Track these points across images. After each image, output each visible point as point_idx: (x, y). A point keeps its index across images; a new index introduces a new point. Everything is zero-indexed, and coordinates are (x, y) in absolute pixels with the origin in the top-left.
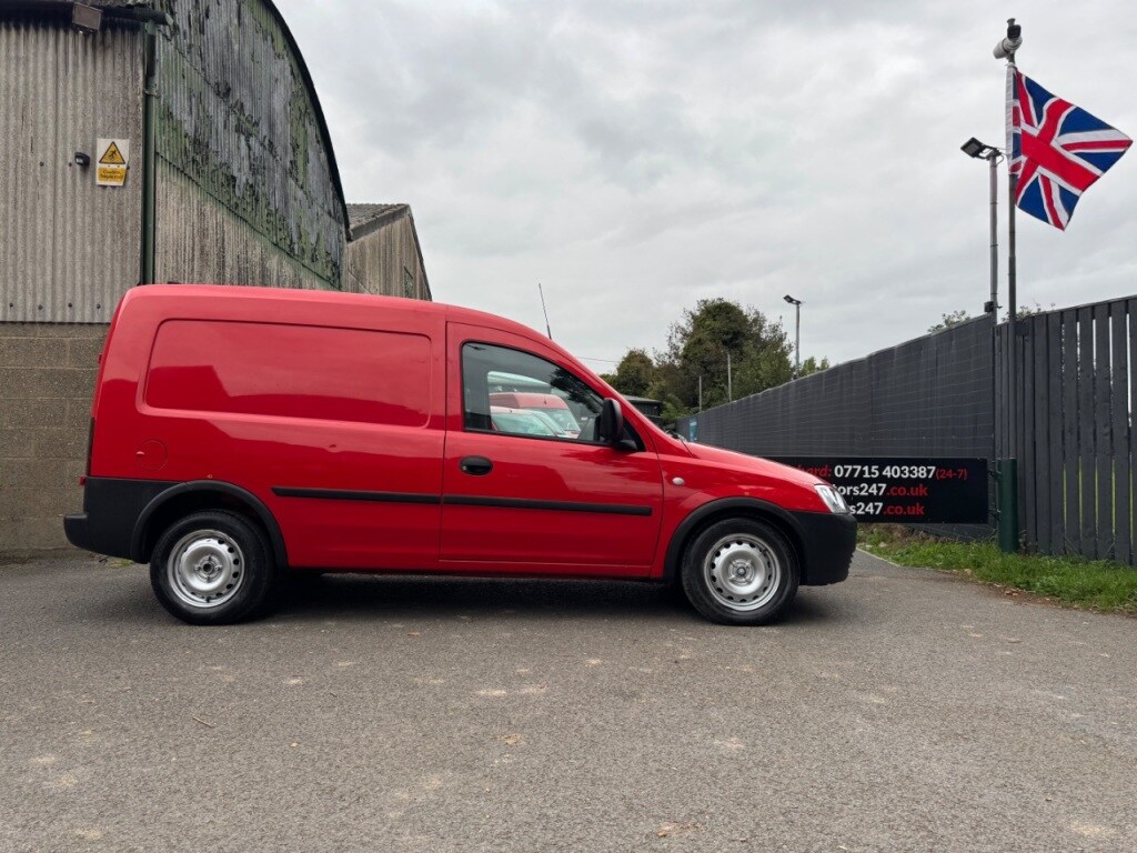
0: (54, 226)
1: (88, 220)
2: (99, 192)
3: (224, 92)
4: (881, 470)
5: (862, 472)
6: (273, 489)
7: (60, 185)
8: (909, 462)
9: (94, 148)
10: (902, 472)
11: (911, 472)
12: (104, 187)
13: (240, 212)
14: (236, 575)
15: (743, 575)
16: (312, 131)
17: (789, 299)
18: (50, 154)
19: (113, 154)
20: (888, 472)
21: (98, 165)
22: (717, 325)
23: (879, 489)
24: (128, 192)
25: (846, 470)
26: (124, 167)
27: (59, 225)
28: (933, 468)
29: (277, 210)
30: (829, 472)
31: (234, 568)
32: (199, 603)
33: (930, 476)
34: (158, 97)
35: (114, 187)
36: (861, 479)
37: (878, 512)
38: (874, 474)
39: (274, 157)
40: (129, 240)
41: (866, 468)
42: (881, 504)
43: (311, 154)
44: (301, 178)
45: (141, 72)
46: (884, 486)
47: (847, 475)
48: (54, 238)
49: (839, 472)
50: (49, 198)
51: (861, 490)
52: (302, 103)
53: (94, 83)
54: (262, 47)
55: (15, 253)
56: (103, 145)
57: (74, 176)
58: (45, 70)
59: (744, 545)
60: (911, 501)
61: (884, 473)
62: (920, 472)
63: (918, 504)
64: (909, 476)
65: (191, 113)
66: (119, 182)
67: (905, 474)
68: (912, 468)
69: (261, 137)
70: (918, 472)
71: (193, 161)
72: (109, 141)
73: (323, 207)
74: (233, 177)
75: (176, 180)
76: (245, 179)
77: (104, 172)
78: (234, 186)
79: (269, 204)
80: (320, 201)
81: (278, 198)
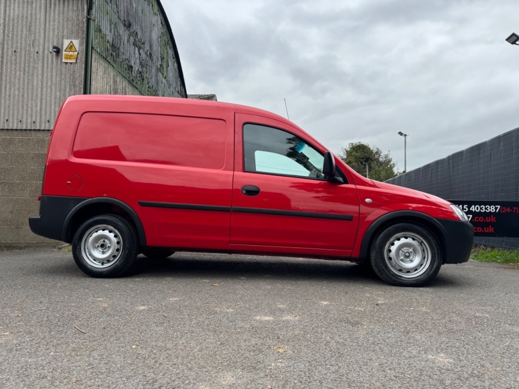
0: (42, 82)
1: (58, 79)
2: (64, 65)
3: (128, 26)
4: (469, 207)
6: (139, 203)
7: (45, 62)
8: (485, 203)
9: (62, 44)
10: (481, 209)
11: (486, 209)
12: (66, 63)
13: (134, 83)
14: (118, 250)
15: (408, 257)
16: (171, 52)
17: (401, 134)
18: (41, 47)
19: (71, 47)
20: (473, 208)
21: (64, 53)
22: (358, 154)
24: (78, 65)
26: (76, 53)
27: (45, 82)
28: (499, 207)
29: (153, 86)
31: (117, 246)
32: (98, 266)
33: (497, 211)
34: (94, 21)
35: (71, 63)
38: (466, 209)
39: (152, 61)
40: (77, 89)
43: (170, 63)
44: (165, 73)
45: (86, 7)
46: (471, 216)
48: (42, 89)
50: (40, 69)
52: (166, 38)
53: (63, 13)
54: (147, 8)
55: (23, 96)
56: (66, 43)
57: (52, 58)
58: (40, 7)
59: (409, 239)
60: (487, 225)
61: (471, 209)
62: (492, 209)
63: (490, 226)
64: (485, 211)
65: (111, 31)
66: (74, 61)
67: (483, 210)
68: (486, 207)
69: (146, 50)
70: (490, 208)
71: (111, 54)
72: (70, 40)
73: (175, 89)
74: (131, 66)
75: (102, 62)
76: (137, 68)
77: (67, 56)
78: (132, 71)
79: (149, 83)
80: (174, 86)
81: (154, 81)
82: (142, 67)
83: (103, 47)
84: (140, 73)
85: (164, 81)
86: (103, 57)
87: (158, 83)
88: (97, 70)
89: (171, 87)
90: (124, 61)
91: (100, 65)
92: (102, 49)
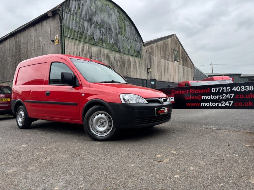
2: (56, 46)
3: (90, 20)
4: (231, 88)
5: (223, 90)
6: (25, 101)
8: (245, 84)
9: (54, 38)
10: (241, 89)
11: (245, 88)
13: (97, 44)
18: (50, 41)
19: (57, 38)
20: (234, 89)
21: (55, 41)
23: (231, 96)
24: (59, 45)
25: (216, 90)
26: (58, 40)
30: (209, 91)
32: (20, 124)
34: (65, 25)
36: (223, 92)
37: (231, 105)
38: (229, 90)
39: (111, 31)
41: (225, 88)
42: (232, 102)
43: (127, 28)
46: (233, 94)
47: (217, 91)
49: (213, 90)
51: (223, 97)
53: (54, 26)
54: (105, 8)
58: (49, 26)
59: (103, 115)
60: (247, 100)
61: (233, 90)
63: (250, 101)
64: (245, 90)
65: (76, 26)
66: (57, 44)
67: (243, 89)
68: (246, 87)
69: (105, 27)
70: (249, 88)
71: (78, 36)
72: (56, 36)
73: (133, 40)
74: (94, 38)
75: (72, 41)
76: (99, 37)
77: (56, 42)
78: (94, 39)
79: (110, 41)
80: (132, 38)
81: (113, 40)
82: (103, 36)
83: (72, 34)
84: (101, 39)
85: (123, 38)
86: (72, 38)
87: (117, 40)
88: (69, 44)
89: (129, 39)
90: (88, 37)
91: (71, 42)
92: (71, 35)
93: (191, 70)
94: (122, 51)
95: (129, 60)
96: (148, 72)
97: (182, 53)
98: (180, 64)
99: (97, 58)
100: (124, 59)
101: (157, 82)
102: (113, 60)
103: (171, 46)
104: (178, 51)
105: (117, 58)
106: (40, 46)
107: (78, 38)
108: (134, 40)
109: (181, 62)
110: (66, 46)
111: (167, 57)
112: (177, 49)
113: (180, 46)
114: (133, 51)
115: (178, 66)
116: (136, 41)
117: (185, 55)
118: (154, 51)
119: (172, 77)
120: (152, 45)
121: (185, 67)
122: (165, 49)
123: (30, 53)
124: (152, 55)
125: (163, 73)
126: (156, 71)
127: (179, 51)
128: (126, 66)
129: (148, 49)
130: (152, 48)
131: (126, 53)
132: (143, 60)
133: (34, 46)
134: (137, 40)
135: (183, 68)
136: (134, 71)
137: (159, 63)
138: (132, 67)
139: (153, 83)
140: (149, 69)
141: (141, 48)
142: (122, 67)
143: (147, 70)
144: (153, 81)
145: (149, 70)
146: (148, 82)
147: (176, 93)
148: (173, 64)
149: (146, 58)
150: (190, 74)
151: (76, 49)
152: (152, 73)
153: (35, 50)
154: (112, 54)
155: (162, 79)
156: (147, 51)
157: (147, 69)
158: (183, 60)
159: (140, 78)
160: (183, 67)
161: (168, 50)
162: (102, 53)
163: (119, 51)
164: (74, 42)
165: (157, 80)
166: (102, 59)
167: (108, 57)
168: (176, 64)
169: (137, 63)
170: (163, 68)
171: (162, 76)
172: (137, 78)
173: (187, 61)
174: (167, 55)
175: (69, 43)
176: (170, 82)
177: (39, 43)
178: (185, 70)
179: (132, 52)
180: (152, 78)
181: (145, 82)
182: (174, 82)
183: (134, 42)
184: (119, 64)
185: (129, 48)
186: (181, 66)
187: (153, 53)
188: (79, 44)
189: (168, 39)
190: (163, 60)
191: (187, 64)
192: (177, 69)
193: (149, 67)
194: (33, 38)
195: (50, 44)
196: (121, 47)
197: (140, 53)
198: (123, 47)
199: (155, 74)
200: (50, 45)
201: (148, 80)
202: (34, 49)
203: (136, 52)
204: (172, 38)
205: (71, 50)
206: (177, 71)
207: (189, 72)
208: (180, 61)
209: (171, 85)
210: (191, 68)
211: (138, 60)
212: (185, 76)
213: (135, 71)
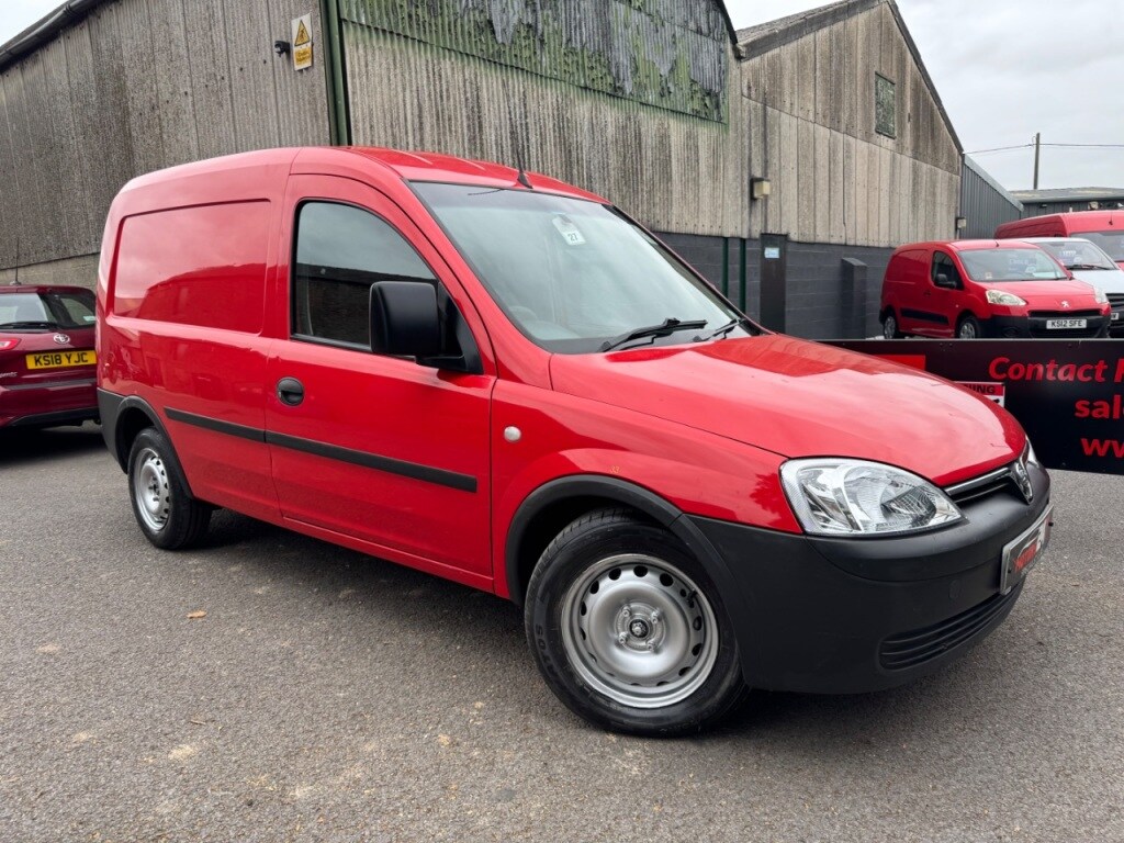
0: (278, 123)
1: (296, 109)
2: (298, 77)
6: (166, 410)
9: (290, 32)
12: (301, 71)
13: (509, 60)
19: (302, 32)
21: (295, 50)
24: (315, 70)
26: (309, 44)
35: (307, 69)
48: (280, 134)
50: (272, 94)
56: (295, 24)
57: (283, 65)
66: (307, 64)
71: (410, 16)
72: (299, 20)
73: (685, 26)
74: (490, 22)
75: (382, 44)
76: (515, 20)
77: (299, 54)
78: (493, 32)
79: (569, 40)
80: (678, 19)
81: (588, 31)
82: (534, 11)
83: (379, 8)
84: (529, 26)
85: (636, 17)
86: (384, 31)
87: (606, 32)
88: (367, 66)
89: (666, 24)
90: (462, 18)
91: (377, 52)
92: (377, 14)
93: (951, 179)
94: (628, 88)
95: (663, 139)
96: (753, 199)
97: (917, 90)
98: (900, 148)
99: (506, 133)
100: (638, 136)
101: (790, 248)
102: (586, 144)
103: (867, 53)
104: (895, 81)
105: (603, 131)
106: (219, 78)
107: (411, 26)
108: (692, 25)
109: (908, 140)
110: (353, 77)
111: (844, 117)
112: (894, 74)
113: (909, 57)
114: (686, 91)
115: (893, 159)
116: (699, 31)
117: (926, 100)
118: (786, 83)
119: (861, 218)
120: (776, 51)
121: (925, 167)
122: (838, 73)
123: (170, 116)
124: (773, 107)
125: (822, 197)
126: (791, 190)
127: (903, 83)
128: (647, 175)
129: (755, 72)
130: (775, 71)
131: (652, 97)
132: (731, 133)
133: (190, 76)
134: (705, 29)
135: (915, 171)
136: (684, 197)
137: (806, 148)
138: (675, 177)
139: (772, 253)
140: (760, 180)
141: (723, 72)
142: (630, 175)
143: (747, 189)
144: (773, 245)
145: (756, 185)
146: (748, 249)
147: (1016, 372)
148: (871, 154)
149: (747, 122)
150: (942, 197)
151: (404, 90)
152: (770, 202)
153: (193, 96)
154: (583, 109)
155: (818, 232)
156: (749, 88)
157: (746, 183)
158: (916, 128)
159: (715, 231)
160: (914, 165)
161: (853, 75)
162: (532, 106)
163: (616, 89)
164: (393, 51)
165: (794, 236)
166: (533, 140)
167: (563, 125)
168: (883, 150)
169: (703, 154)
170: (823, 174)
171: (819, 215)
172: (700, 232)
173: (933, 130)
174: (846, 105)
175: (370, 58)
176: (852, 243)
177: (214, 62)
178: (924, 179)
179: (679, 98)
180: (771, 229)
181: (735, 249)
182: (871, 244)
183: (691, 37)
184: (613, 161)
185: (664, 70)
186: (907, 161)
187: (781, 94)
188: (418, 59)
189: (854, 19)
190: (823, 132)
191: (935, 149)
192: (886, 175)
193: (758, 173)
194: (178, 32)
195: (269, 63)
196: (625, 72)
197: (717, 95)
198: (637, 69)
199: (785, 208)
200: (271, 68)
201: (750, 239)
202: (189, 91)
203: (699, 95)
204: (874, 11)
205: (379, 100)
206: (885, 186)
207: (938, 191)
208: (901, 135)
209: (855, 262)
210: (950, 168)
211: (705, 134)
212: (922, 212)
213: (690, 196)
